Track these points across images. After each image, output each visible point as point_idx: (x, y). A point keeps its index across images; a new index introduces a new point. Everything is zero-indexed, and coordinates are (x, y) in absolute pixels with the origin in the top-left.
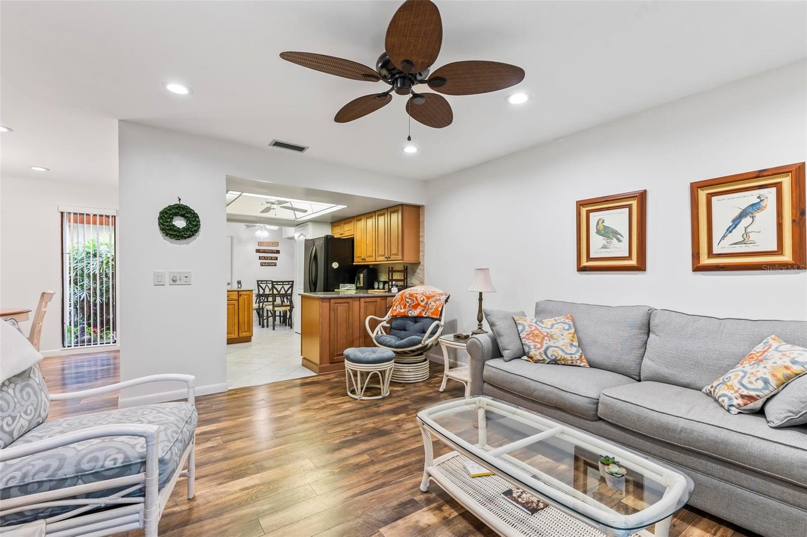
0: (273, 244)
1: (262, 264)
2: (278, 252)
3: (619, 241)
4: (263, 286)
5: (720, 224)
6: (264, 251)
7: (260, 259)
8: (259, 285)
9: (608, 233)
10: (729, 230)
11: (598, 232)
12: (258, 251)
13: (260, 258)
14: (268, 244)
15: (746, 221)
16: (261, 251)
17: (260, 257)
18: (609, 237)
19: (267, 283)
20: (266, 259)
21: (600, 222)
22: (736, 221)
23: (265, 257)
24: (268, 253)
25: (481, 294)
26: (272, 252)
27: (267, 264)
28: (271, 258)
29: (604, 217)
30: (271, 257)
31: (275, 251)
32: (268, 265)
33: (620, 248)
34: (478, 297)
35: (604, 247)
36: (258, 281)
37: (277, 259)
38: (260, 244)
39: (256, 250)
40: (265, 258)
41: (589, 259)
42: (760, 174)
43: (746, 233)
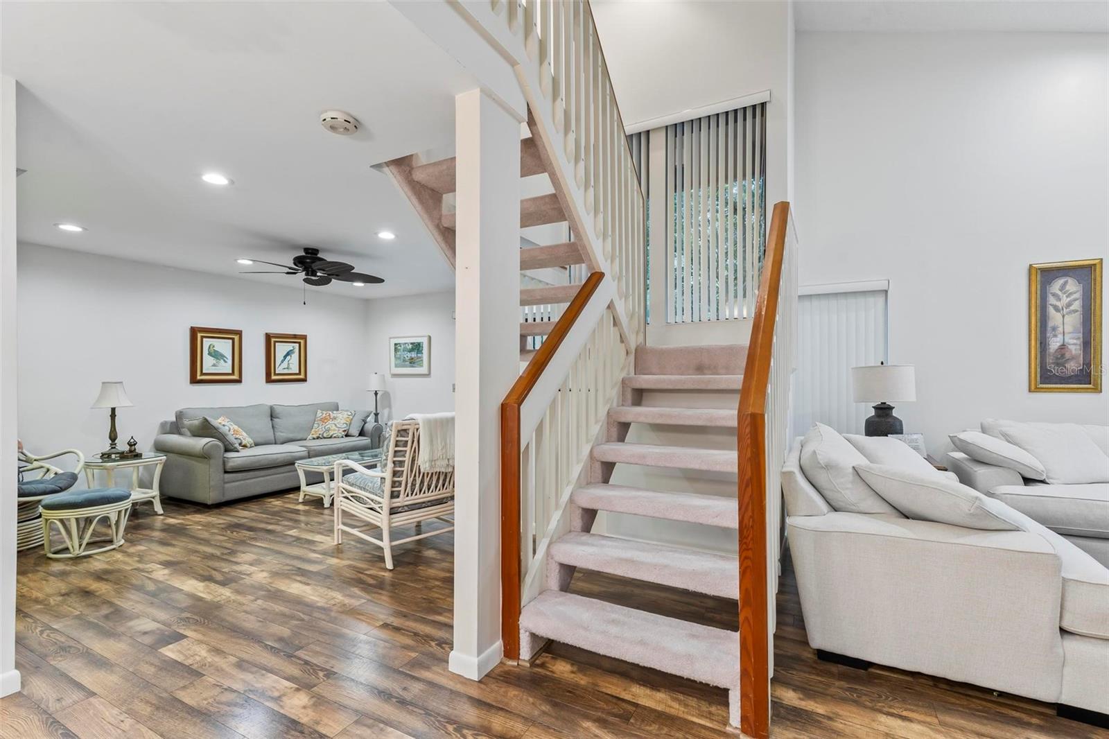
3: (226, 362)
5: (279, 357)
9: (216, 355)
10: (282, 362)
11: (210, 354)
15: (288, 358)
18: (217, 359)
21: (211, 347)
22: (285, 357)
25: (113, 410)
29: (214, 344)
33: (225, 367)
34: (110, 413)
35: (214, 365)
41: (202, 374)
42: (295, 336)
43: (288, 364)
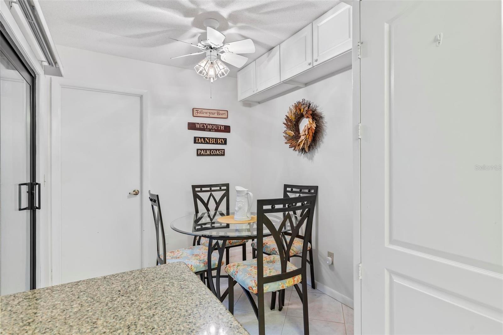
0: (218, 114)
1: (199, 153)
2: (227, 129)
4: (205, 196)
6: (204, 128)
7: (195, 142)
8: (196, 197)
12: (192, 126)
13: (196, 140)
14: (212, 113)
16: (198, 126)
17: (195, 138)
19: (211, 190)
20: (207, 143)
23: (204, 138)
24: (210, 130)
26: (218, 129)
27: (208, 152)
28: (216, 141)
30: (216, 139)
31: (223, 128)
32: (210, 155)
36: (194, 187)
37: (225, 142)
38: (195, 112)
39: (189, 124)
40: (205, 141)
